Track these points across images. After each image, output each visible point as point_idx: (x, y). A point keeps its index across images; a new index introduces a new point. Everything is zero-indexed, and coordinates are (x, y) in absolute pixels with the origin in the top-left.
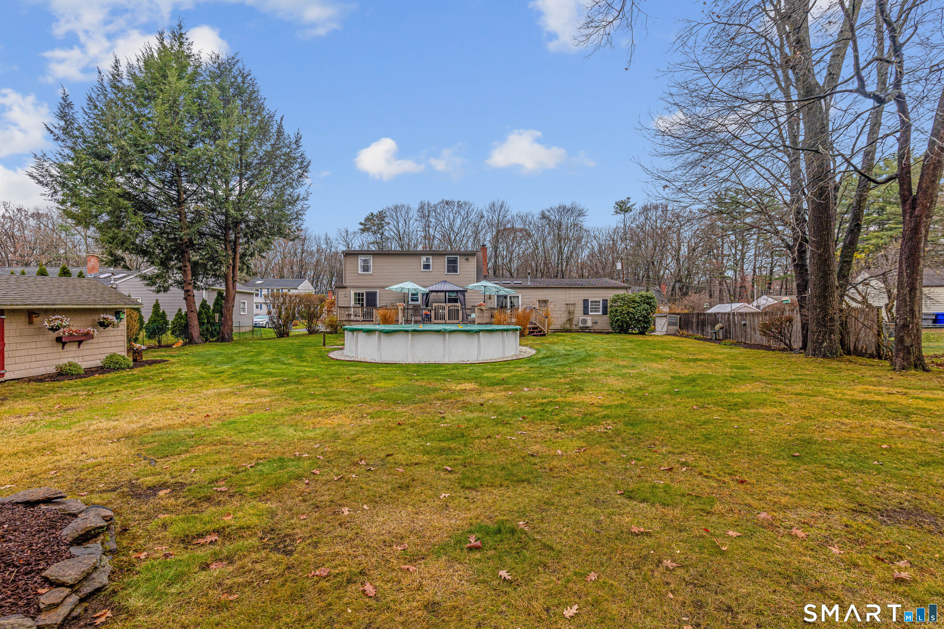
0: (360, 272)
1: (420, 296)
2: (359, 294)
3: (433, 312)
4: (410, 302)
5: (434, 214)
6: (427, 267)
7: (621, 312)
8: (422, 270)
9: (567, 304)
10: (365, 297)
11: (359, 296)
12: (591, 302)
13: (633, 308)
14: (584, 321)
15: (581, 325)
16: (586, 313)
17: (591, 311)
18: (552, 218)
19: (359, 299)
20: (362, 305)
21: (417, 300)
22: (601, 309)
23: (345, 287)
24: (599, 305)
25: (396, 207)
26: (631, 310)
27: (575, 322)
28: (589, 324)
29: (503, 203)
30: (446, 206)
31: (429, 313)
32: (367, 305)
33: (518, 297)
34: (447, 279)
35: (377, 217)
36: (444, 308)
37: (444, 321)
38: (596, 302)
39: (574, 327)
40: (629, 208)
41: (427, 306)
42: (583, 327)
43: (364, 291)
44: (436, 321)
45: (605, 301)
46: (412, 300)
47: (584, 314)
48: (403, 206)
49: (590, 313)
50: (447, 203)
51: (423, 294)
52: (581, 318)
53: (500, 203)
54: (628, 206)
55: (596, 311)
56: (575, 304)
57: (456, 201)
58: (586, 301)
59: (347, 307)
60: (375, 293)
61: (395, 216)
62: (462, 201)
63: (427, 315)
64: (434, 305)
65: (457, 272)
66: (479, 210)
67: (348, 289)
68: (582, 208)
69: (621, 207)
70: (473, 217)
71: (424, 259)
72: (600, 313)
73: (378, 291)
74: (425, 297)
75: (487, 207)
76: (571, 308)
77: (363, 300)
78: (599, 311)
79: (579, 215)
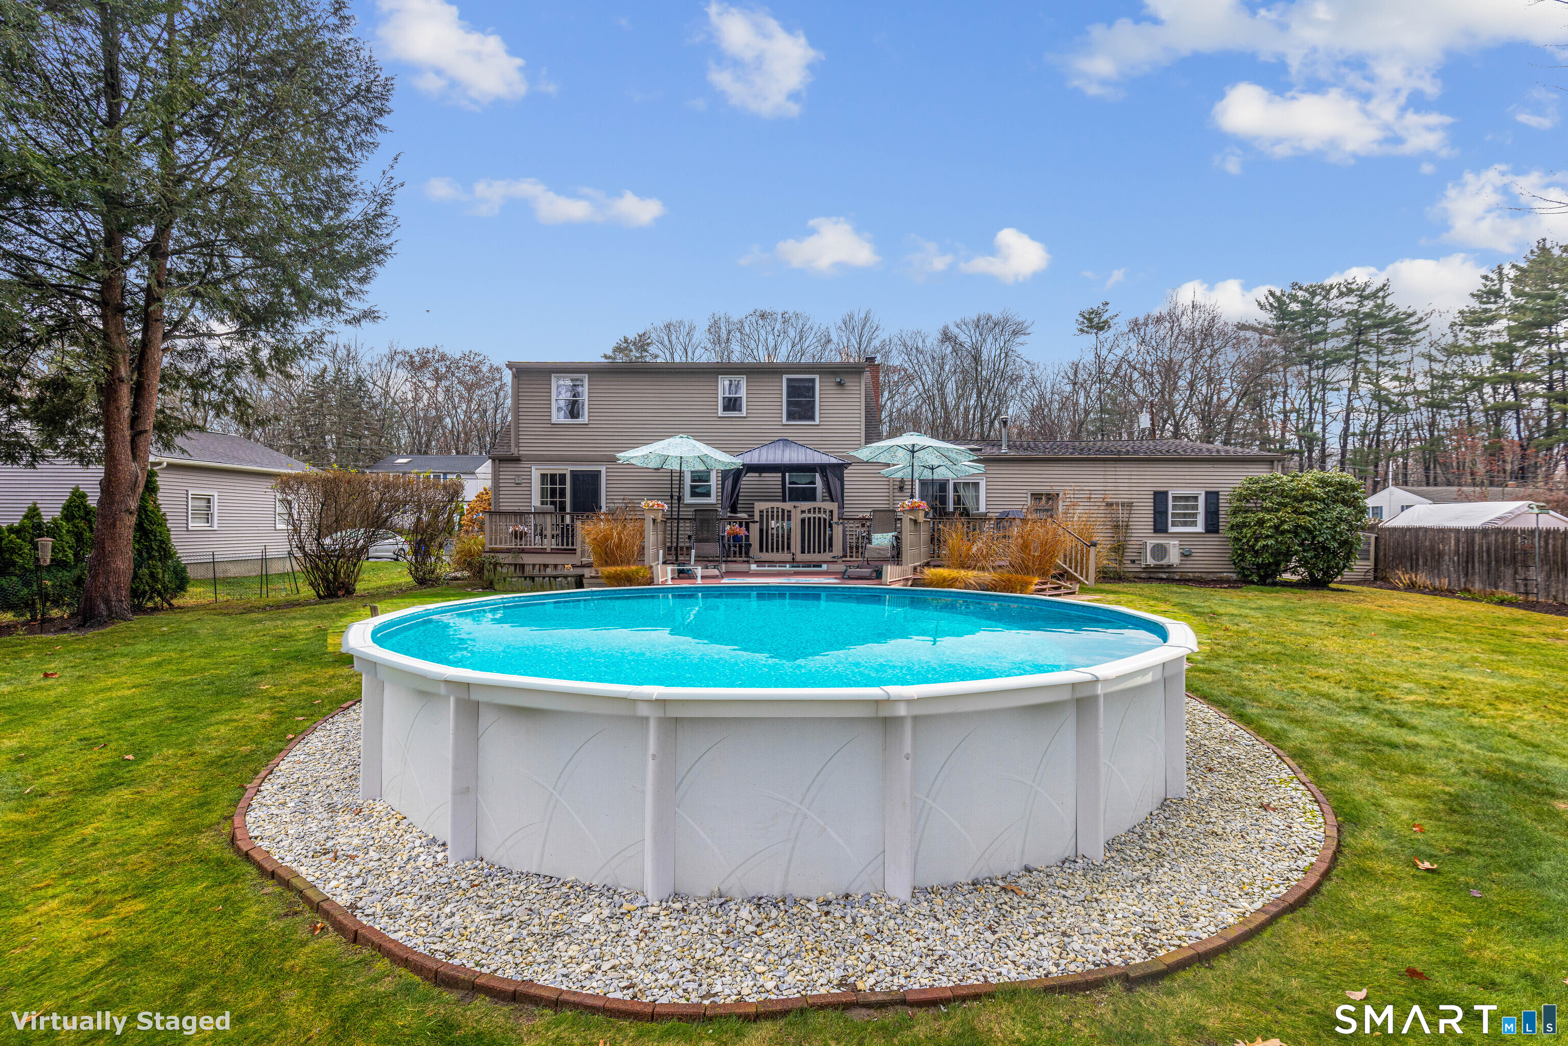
0: (554, 420)
1: (714, 482)
2: (553, 476)
3: (755, 528)
4: (688, 499)
5: (738, 334)
6: (732, 404)
7: (1276, 527)
8: (720, 412)
9: (1109, 505)
10: (568, 486)
11: (553, 482)
12: (1175, 498)
13: (1310, 514)
14: (1160, 551)
15: (1151, 561)
16: (1160, 527)
17: (1173, 525)
18: (962, 338)
19: (553, 491)
20: (563, 508)
21: (708, 494)
22: (1201, 519)
23: (517, 460)
24: (1196, 507)
25: (668, 327)
26: (1305, 521)
27: (1130, 554)
28: (1174, 557)
29: (868, 313)
30: (760, 322)
31: (742, 532)
32: (575, 507)
33: (976, 485)
34: (790, 434)
35: (635, 344)
36: (786, 516)
37: (787, 557)
38: (1186, 498)
39: (1130, 567)
40: (1106, 322)
41: (734, 509)
42: (1156, 567)
43: (566, 469)
44: (765, 556)
45: (1212, 497)
46: (694, 494)
47: (1156, 531)
48: (681, 323)
49: (1172, 529)
50: (763, 316)
51: (725, 474)
52: (1151, 542)
53: (863, 315)
54: (1104, 318)
55: (1185, 524)
56: (1130, 505)
57: (780, 312)
58: (1160, 498)
59: (521, 514)
60: (596, 475)
61: (667, 342)
62: (791, 313)
63: (736, 538)
64: (759, 506)
65: (812, 418)
66: (823, 328)
67: (524, 465)
68: (1020, 320)
69: (1090, 320)
70: (810, 340)
71: (724, 383)
72: (1200, 528)
73: (603, 469)
74: (729, 483)
75: (840, 323)
76: (1122, 515)
77: (563, 493)
78: (1194, 524)
79: (1015, 333)
